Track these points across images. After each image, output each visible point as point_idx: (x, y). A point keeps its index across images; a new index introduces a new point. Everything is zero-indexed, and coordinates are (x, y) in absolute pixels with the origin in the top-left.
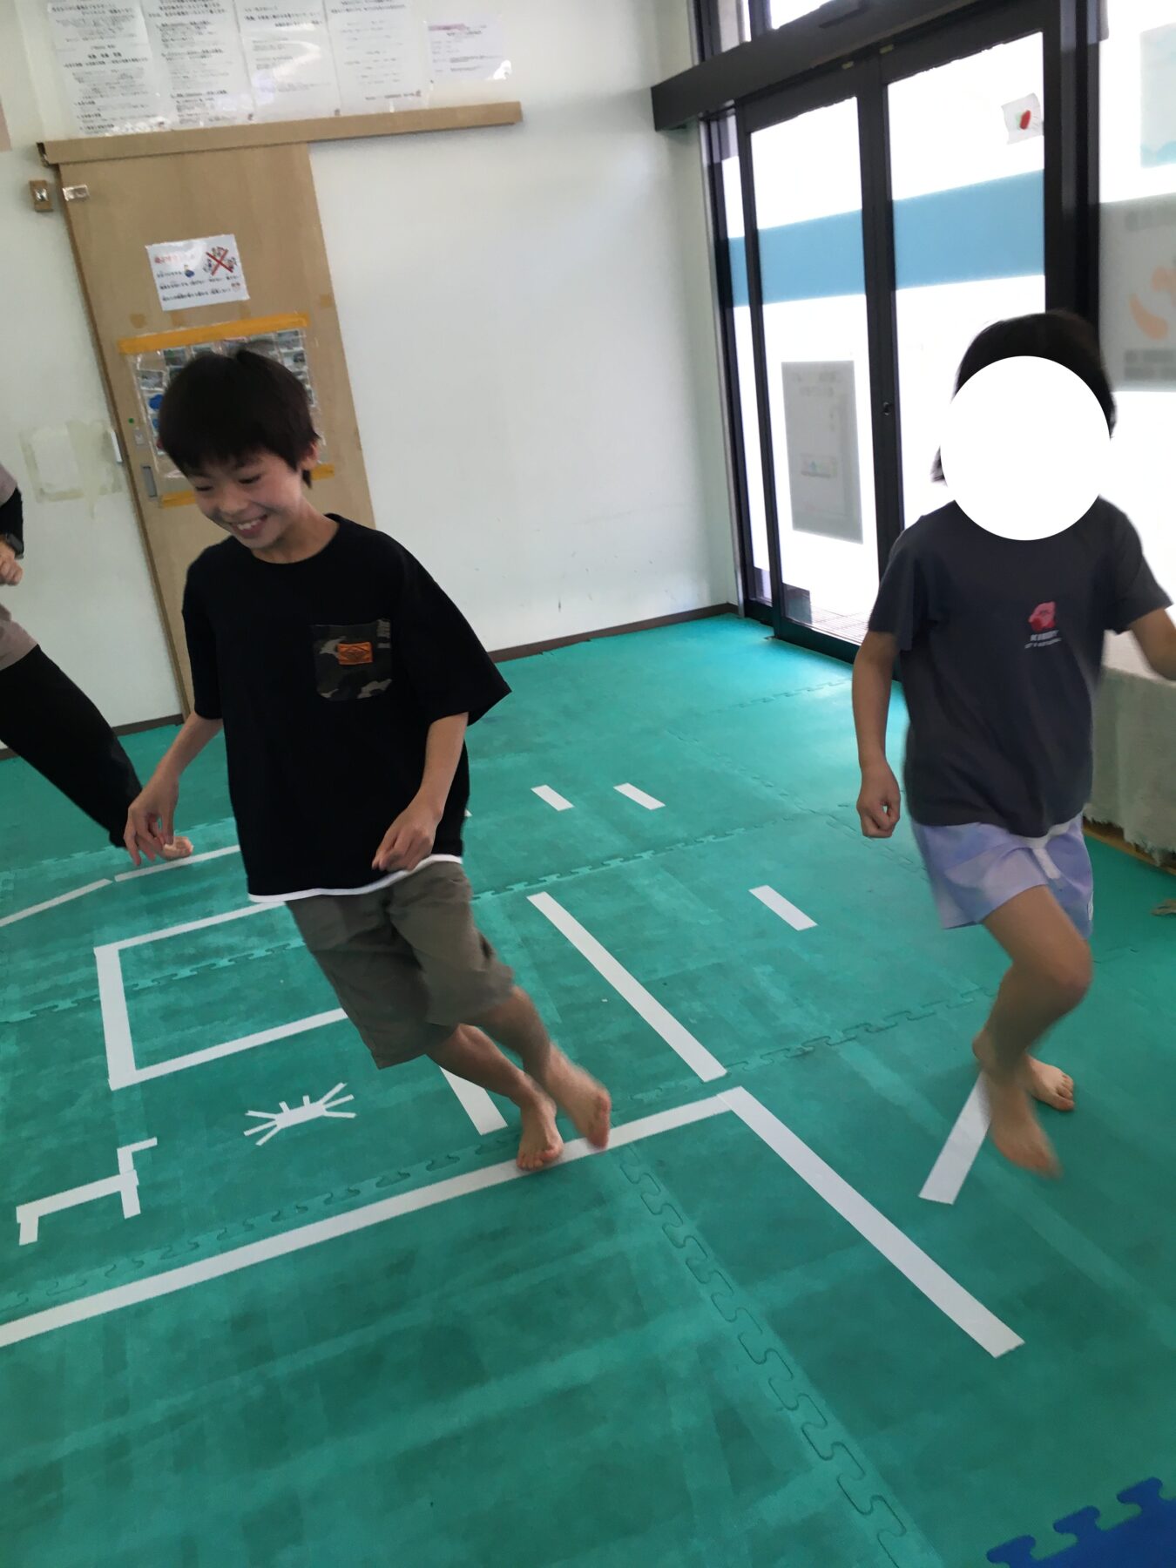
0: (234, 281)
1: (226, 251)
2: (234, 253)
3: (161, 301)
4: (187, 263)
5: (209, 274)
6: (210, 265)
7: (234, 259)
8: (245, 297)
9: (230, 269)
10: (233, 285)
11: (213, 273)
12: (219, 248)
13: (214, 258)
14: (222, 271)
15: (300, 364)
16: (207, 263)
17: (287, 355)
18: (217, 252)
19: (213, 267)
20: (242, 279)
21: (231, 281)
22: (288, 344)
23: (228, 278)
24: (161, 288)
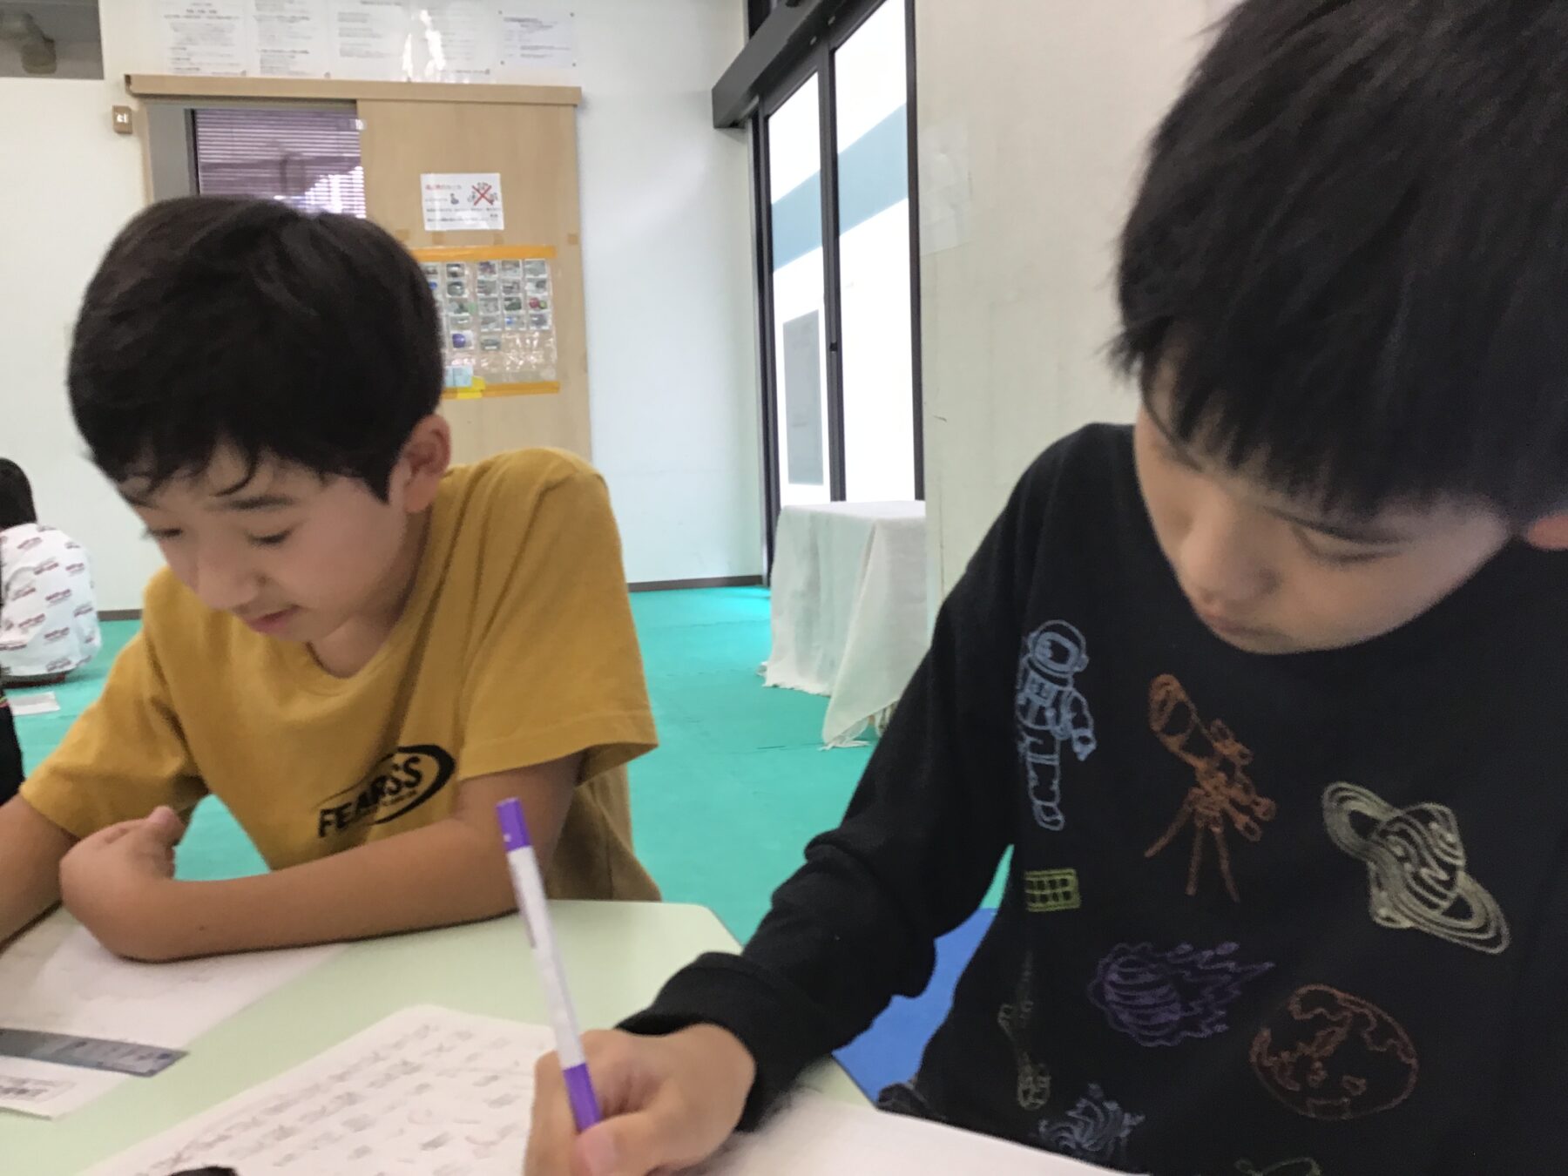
0: (494, 213)
1: (490, 187)
2: (497, 189)
3: (426, 221)
4: (454, 193)
5: (472, 203)
6: (474, 197)
7: (495, 194)
8: (501, 227)
9: (491, 202)
10: (491, 216)
11: (476, 203)
12: (486, 185)
13: (478, 190)
14: (483, 203)
15: (541, 290)
16: (472, 195)
17: (530, 280)
18: (482, 186)
19: (476, 199)
20: (500, 214)
21: (490, 212)
22: (532, 271)
23: (488, 209)
24: (428, 210)
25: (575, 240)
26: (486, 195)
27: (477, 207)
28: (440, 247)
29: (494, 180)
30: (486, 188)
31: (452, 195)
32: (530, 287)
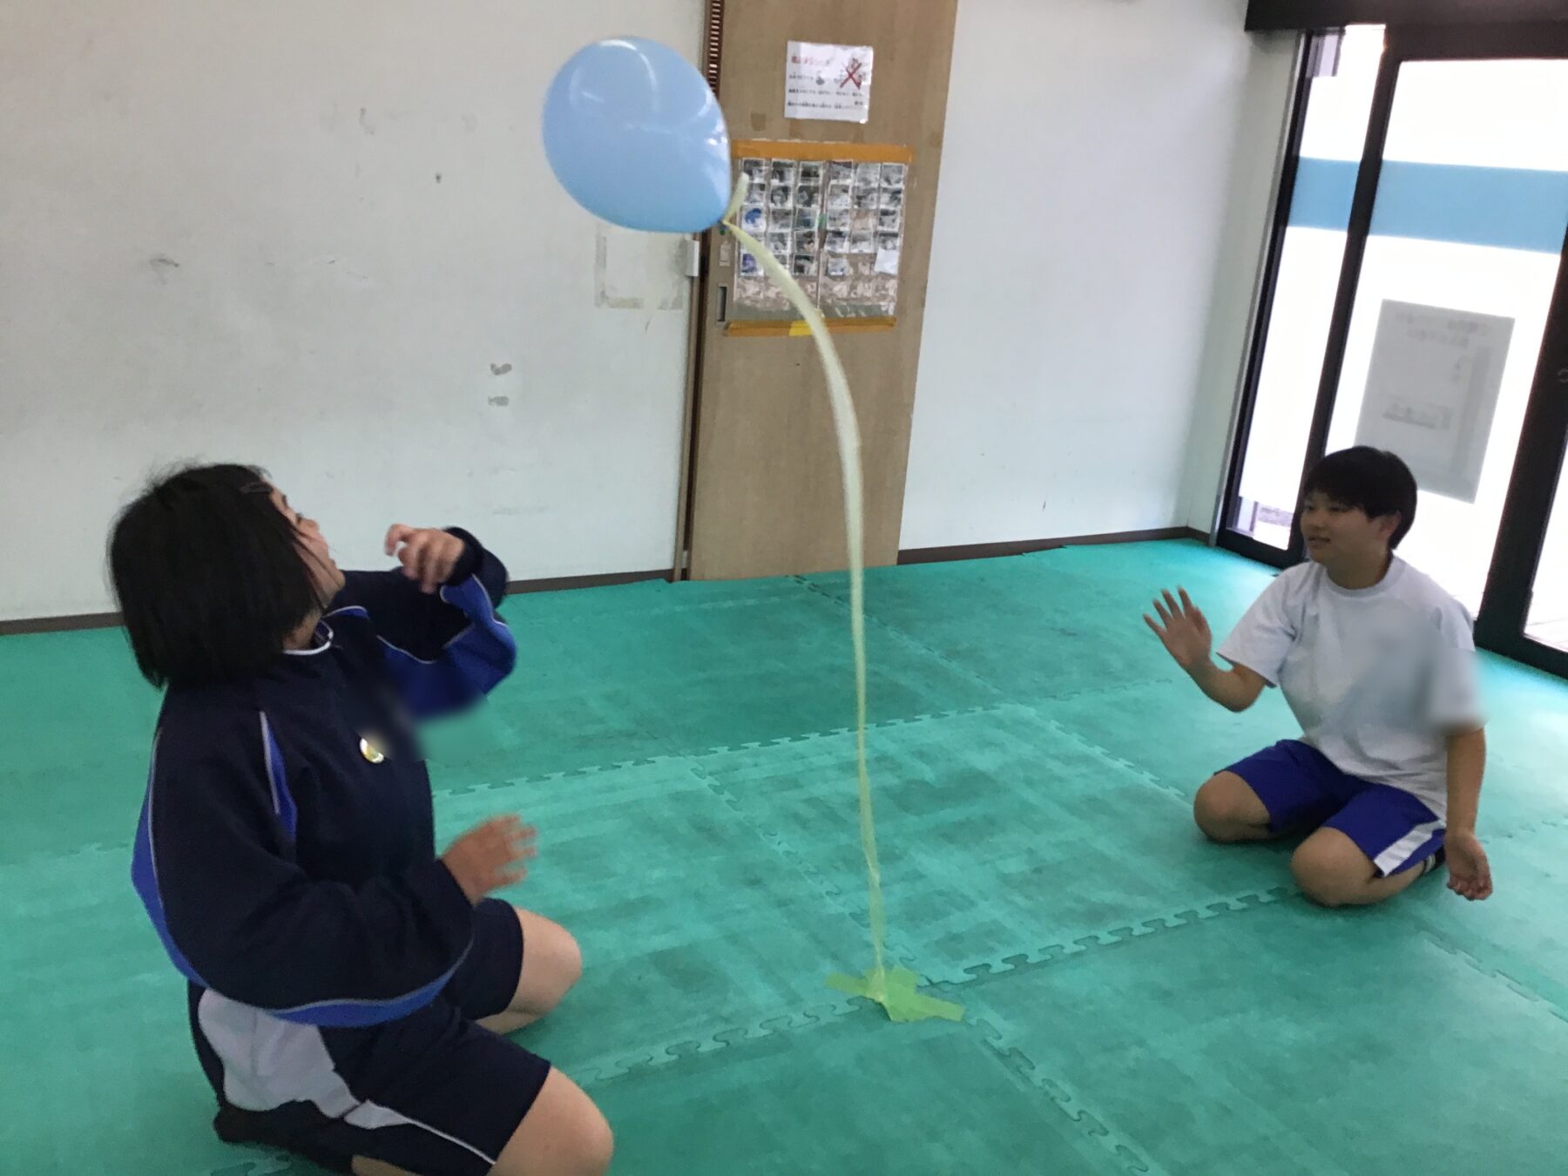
0: (860, 99)
1: (860, 66)
2: (868, 68)
3: (787, 105)
5: (839, 86)
7: (865, 74)
8: (864, 119)
9: (859, 85)
10: (856, 103)
11: (842, 85)
12: (857, 62)
13: (847, 69)
14: (851, 85)
17: (885, 190)
18: (852, 63)
19: (843, 80)
20: (866, 99)
21: (855, 98)
23: (854, 95)
24: (790, 91)
25: (936, 140)
26: (854, 76)
27: (843, 90)
28: (797, 141)
29: (866, 55)
30: (856, 65)
31: (820, 72)
32: (886, 197)
